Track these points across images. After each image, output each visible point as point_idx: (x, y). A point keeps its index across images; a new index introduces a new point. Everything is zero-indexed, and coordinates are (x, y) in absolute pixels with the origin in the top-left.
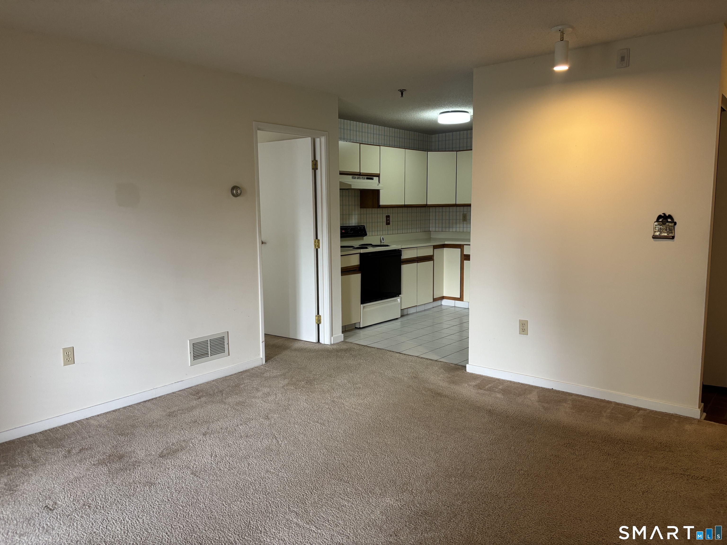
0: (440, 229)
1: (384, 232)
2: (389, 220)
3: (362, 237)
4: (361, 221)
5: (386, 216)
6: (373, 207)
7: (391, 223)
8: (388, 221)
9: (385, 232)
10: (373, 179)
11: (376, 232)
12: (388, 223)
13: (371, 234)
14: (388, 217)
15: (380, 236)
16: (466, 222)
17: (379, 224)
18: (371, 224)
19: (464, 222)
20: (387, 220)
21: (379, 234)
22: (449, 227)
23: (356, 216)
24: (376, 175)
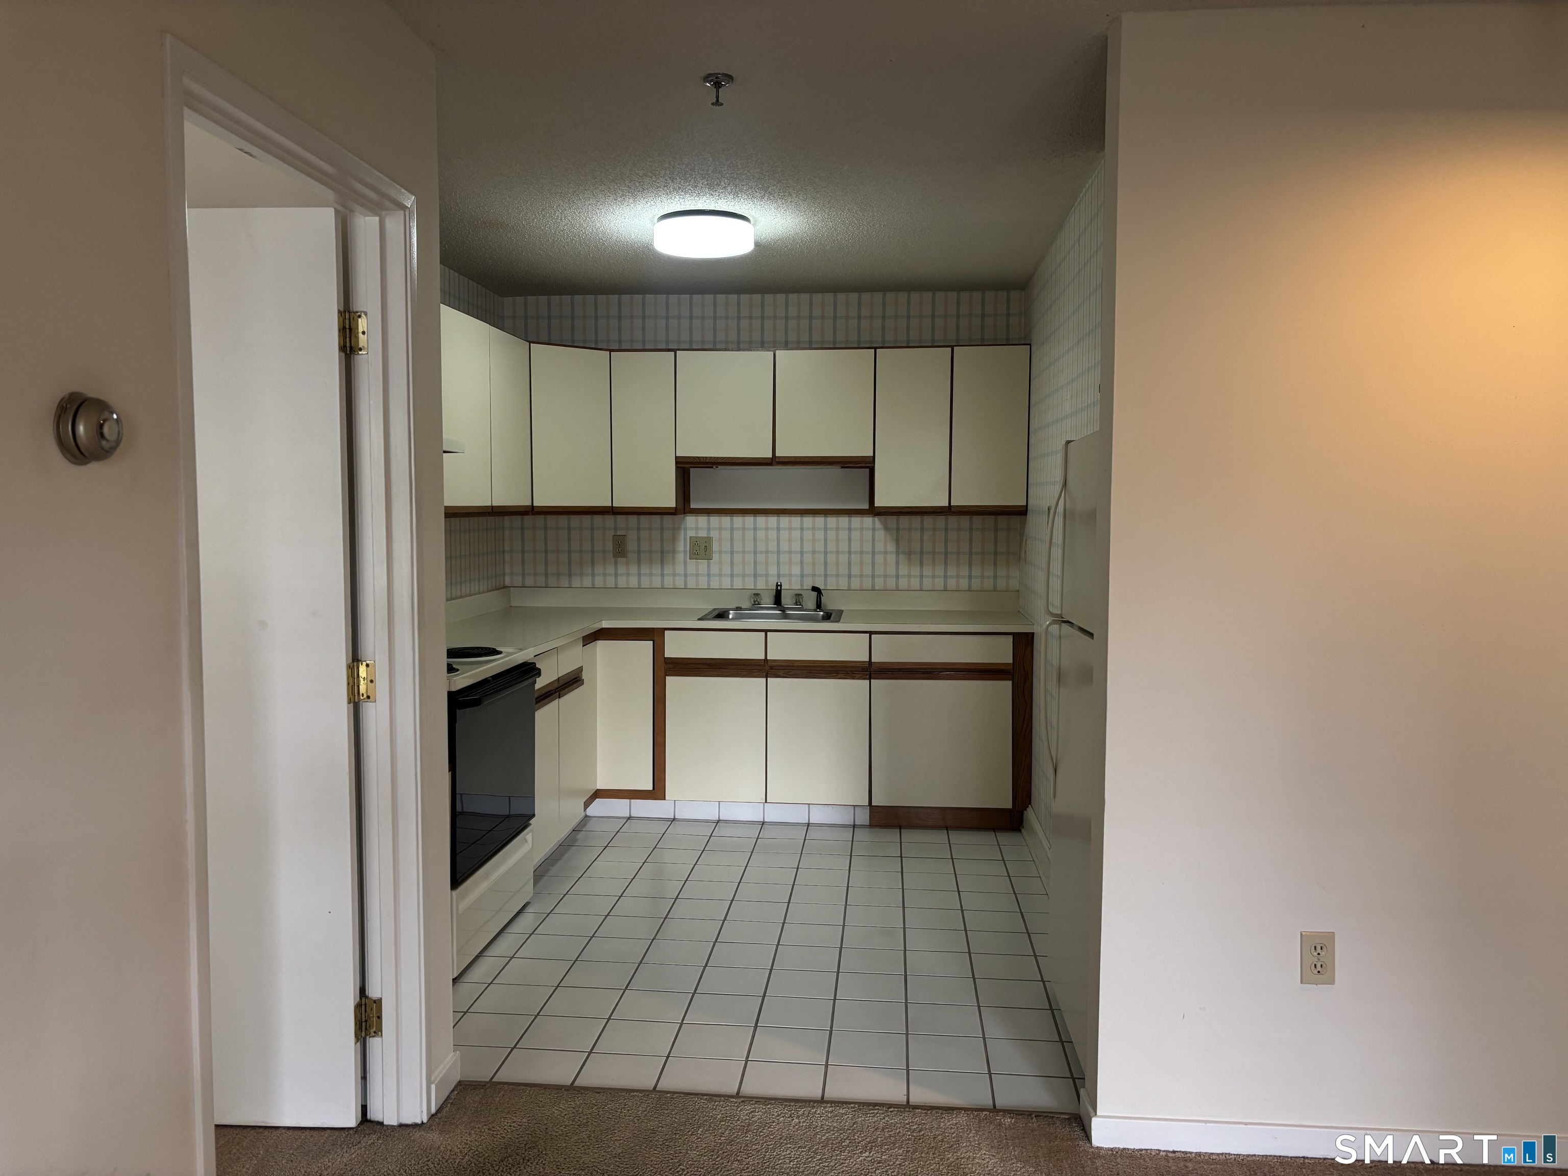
0: (541, 581)
16: (624, 559)
19: (619, 559)
22: (570, 575)
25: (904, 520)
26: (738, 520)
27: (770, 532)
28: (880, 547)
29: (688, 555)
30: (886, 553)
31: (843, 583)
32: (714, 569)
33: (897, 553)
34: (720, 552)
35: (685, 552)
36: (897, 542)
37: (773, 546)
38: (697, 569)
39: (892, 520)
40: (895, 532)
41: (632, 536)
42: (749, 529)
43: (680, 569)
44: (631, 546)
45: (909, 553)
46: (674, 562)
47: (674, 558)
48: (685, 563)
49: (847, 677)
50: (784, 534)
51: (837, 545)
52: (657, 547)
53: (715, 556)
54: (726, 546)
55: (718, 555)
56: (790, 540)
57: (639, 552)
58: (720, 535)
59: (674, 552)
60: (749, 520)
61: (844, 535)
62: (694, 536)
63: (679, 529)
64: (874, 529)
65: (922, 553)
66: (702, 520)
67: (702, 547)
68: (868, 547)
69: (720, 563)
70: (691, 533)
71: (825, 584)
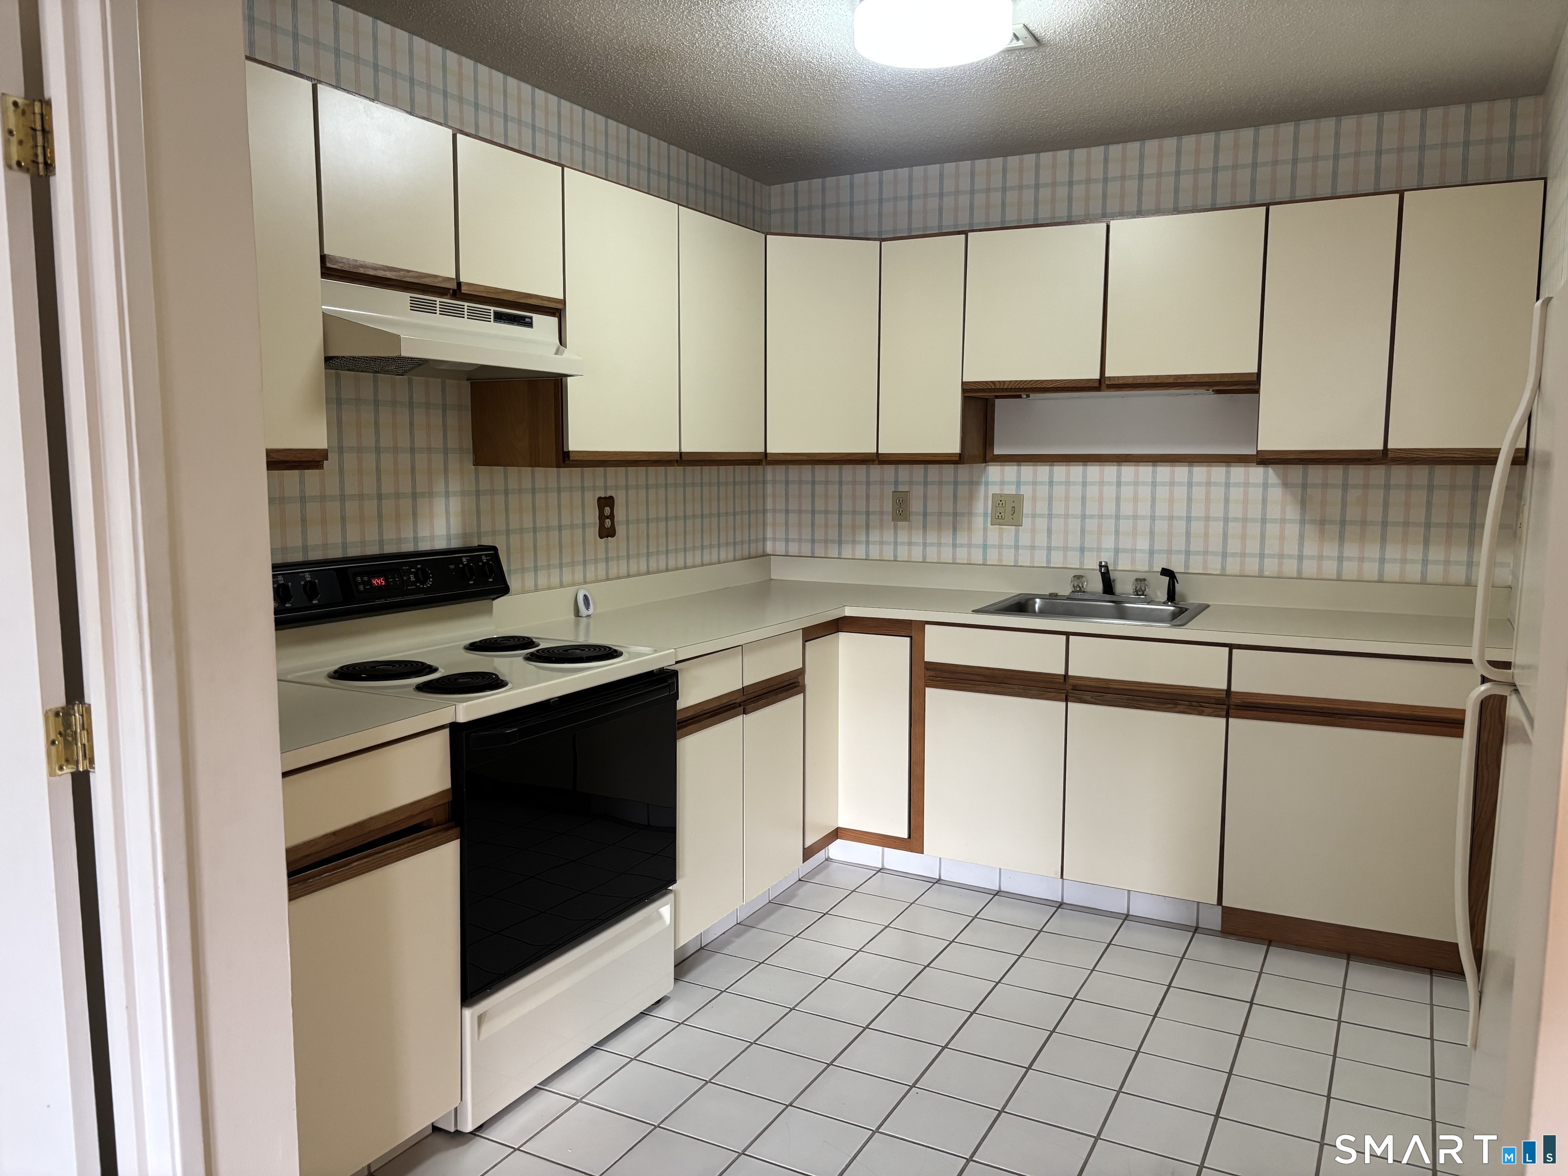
0: (806, 549)
1: (591, 568)
2: (612, 517)
3: (485, 602)
4: (479, 526)
5: (600, 499)
6: (535, 462)
7: (620, 529)
8: (608, 523)
9: (596, 569)
10: (530, 325)
11: (555, 572)
12: (607, 532)
13: (530, 583)
14: (606, 503)
15: (574, 588)
16: (907, 523)
17: (566, 533)
18: (528, 538)
19: (900, 523)
20: (602, 517)
21: (567, 578)
22: (840, 543)
23: (455, 504)
24: (546, 304)
25: (1315, 472)
26: (1060, 471)
27: (1105, 488)
28: (1274, 512)
29: (989, 519)
30: (1283, 521)
31: (1214, 565)
32: (1025, 539)
33: (1302, 522)
34: (1034, 516)
35: (985, 515)
36: (1303, 503)
37: (1109, 508)
38: (1001, 538)
39: (1296, 472)
40: (1300, 490)
41: (917, 492)
42: (1075, 483)
43: (978, 538)
44: (916, 506)
45: (1322, 523)
46: (970, 529)
47: (970, 523)
48: (985, 529)
49: (1190, 711)
50: (1127, 492)
51: (1208, 508)
52: (948, 507)
53: (1027, 521)
54: (1042, 507)
55: (1030, 520)
56: (1136, 499)
57: (925, 514)
58: (1034, 491)
59: (970, 514)
60: (1076, 470)
61: (1218, 493)
62: (999, 493)
63: (978, 483)
64: (1265, 486)
65: (1343, 523)
66: (1010, 471)
67: (1009, 509)
68: (1255, 512)
69: (1033, 531)
70: (994, 489)
71: (1187, 566)
